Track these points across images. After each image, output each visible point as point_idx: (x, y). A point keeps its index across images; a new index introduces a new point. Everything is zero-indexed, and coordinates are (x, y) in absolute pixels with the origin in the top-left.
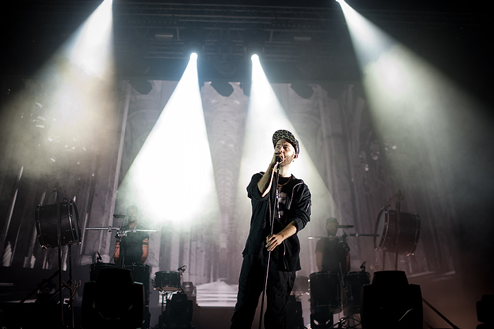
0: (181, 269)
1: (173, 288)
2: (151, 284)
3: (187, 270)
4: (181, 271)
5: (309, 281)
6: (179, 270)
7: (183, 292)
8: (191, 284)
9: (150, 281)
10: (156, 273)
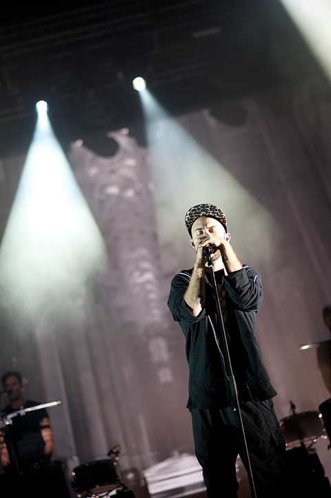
0: (113, 452)
1: (108, 487)
2: (71, 489)
3: (123, 450)
4: (113, 455)
5: (320, 416)
6: (109, 454)
7: (125, 488)
8: (134, 470)
9: (69, 485)
10: (76, 470)
